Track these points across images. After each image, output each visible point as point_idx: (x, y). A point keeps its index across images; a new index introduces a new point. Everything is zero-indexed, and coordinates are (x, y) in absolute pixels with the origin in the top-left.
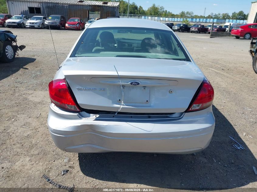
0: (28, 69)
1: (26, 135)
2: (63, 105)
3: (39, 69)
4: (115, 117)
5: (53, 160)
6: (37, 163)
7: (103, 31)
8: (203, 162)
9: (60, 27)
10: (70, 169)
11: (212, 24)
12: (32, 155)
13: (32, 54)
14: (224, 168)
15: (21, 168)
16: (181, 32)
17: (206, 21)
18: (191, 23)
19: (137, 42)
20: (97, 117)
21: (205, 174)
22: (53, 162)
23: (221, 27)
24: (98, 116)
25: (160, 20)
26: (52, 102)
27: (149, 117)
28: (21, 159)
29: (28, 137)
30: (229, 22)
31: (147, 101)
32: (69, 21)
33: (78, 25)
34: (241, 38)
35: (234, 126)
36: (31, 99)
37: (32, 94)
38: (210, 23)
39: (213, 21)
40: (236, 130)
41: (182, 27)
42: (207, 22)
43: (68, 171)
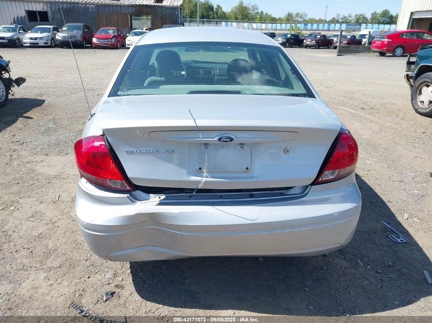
0: (32, 118)
1: (36, 233)
2: (101, 180)
3: (51, 117)
4: (192, 198)
5: (88, 276)
6: (58, 282)
7: (161, 50)
8: (341, 267)
9: (83, 43)
10: (117, 290)
11: (339, 33)
12: (50, 269)
13: (37, 91)
14: (377, 275)
15: (32, 291)
16: (288, 47)
17: (329, 28)
18: (304, 32)
19: (218, 66)
20: (161, 199)
21: (346, 287)
22: (87, 279)
23: (354, 37)
24: (163, 197)
25: (253, 29)
26: (82, 176)
27: (252, 196)
28: (30, 276)
29: (40, 237)
30: (366, 28)
31: (247, 168)
32: (98, 34)
33: (113, 40)
34: (387, 55)
35: (388, 204)
36: (41, 171)
37: (42, 161)
38: (334, 30)
39: (341, 28)
40: (391, 209)
41: (290, 38)
42: (331, 29)
43: (114, 293)
